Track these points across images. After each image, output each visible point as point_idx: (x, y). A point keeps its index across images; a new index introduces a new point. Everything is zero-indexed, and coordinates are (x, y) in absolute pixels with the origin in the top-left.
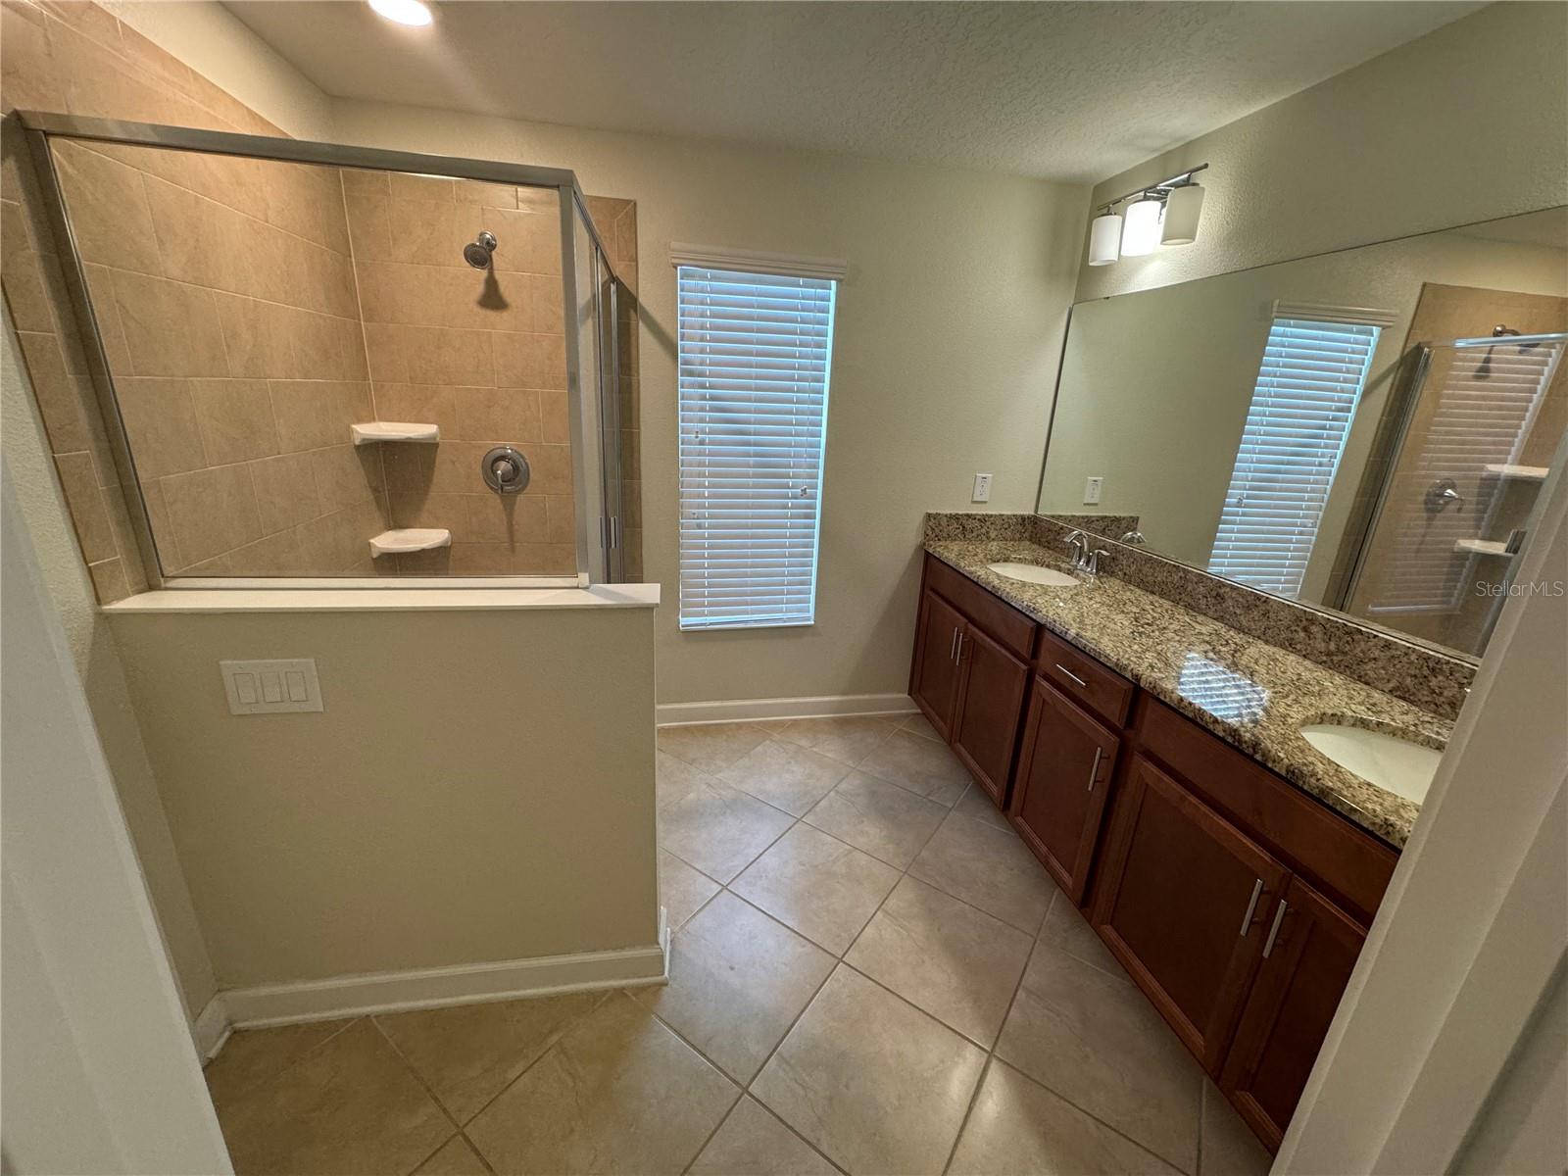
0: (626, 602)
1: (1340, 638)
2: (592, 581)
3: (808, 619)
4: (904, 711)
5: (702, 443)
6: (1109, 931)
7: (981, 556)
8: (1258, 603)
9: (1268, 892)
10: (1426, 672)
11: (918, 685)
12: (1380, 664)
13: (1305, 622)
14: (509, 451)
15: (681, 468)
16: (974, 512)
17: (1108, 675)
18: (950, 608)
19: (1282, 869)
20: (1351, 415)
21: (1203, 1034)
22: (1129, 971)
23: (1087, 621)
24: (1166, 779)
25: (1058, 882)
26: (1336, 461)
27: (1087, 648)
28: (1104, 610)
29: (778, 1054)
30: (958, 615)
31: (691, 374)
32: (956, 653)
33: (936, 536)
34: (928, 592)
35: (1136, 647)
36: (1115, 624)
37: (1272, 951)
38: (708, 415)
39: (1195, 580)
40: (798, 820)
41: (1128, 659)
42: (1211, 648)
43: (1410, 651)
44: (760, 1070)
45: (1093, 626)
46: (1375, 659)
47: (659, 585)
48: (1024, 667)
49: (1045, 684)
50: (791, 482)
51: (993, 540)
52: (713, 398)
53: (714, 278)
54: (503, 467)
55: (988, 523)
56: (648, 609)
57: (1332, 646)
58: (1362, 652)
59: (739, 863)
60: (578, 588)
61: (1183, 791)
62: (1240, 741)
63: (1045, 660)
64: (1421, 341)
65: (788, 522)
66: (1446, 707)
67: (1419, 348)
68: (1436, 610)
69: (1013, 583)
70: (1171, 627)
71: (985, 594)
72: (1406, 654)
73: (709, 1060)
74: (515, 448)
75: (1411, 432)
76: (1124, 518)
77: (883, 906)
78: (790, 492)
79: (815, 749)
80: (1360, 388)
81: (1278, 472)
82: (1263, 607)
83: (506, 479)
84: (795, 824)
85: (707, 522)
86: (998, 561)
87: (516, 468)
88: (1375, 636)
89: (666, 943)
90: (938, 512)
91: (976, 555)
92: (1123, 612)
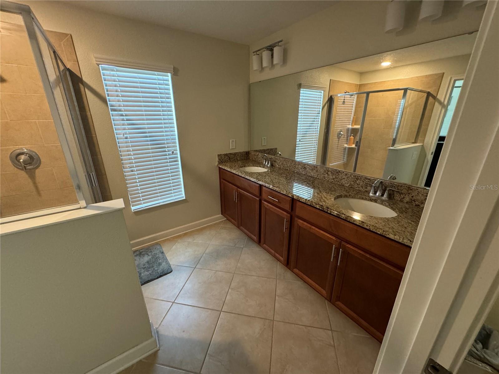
0: (108, 210)
1: (336, 174)
2: (87, 203)
3: (183, 197)
4: (221, 220)
5: (126, 138)
6: (296, 270)
7: (237, 166)
8: (315, 168)
9: (336, 248)
10: (356, 180)
11: (224, 212)
12: (345, 179)
13: (327, 172)
14: (25, 150)
15: (119, 149)
16: (232, 152)
17: (283, 197)
18: (231, 185)
19: (339, 241)
20: (320, 115)
21: (325, 290)
22: (302, 279)
23: (274, 181)
24: (305, 223)
25: (279, 260)
26: (319, 127)
27: (277, 190)
28: (277, 177)
29: (208, 355)
30: (234, 186)
31: (115, 110)
32: (235, 198)
33: (221, 162)
34: (222, 180)
35: (289, 187)
36: (281, 181)
37: (333, 260)
38: (127, 127)
39: (298, 164)
40: (195, 268)
41: (289, 191)
42: (307, 183)
43: (351, 175)
44: (203, 364)
45: (276, 183)
46: (344, 178)
47: (122, 199)
48: (258, 199)
49: (265, 203)
50: (166, 149)
51: (239, 160)
52: (127, 120)
53: (117, 71)
54: (22, 158)
55: (236, 155)
56: (120, 210)
57: (334, 177)
58: (341, 177)
59: (177, 291)
60: (80, 208)
61: (309, 225)
62: (323, 209)
63: (264, 196)
64: (332, 94)
65: (169, 164)
66: (361, 188)
67: (331, 96)
68: (341, 163)
69: (249, 173)
70: (296, 179)
71: (242, 178)
72: (351, 176)
73: (183, 370)
74: (27, 148)
75: (333, 119)
76: (273, 149)
77: (231, 287)
78: (167, 153)
79: (194, 241)
80: (321, 107)
81: (307, 131)
82: (316, 169)
83: (26, 163)
84: (194, 269)
85: (135, 169)
86: (242, 167)
87: (31, 157)
88: (343, 172)
89: (155, 334)
90: (221, 154)
91: (235, 166)
92: (282, 177)
